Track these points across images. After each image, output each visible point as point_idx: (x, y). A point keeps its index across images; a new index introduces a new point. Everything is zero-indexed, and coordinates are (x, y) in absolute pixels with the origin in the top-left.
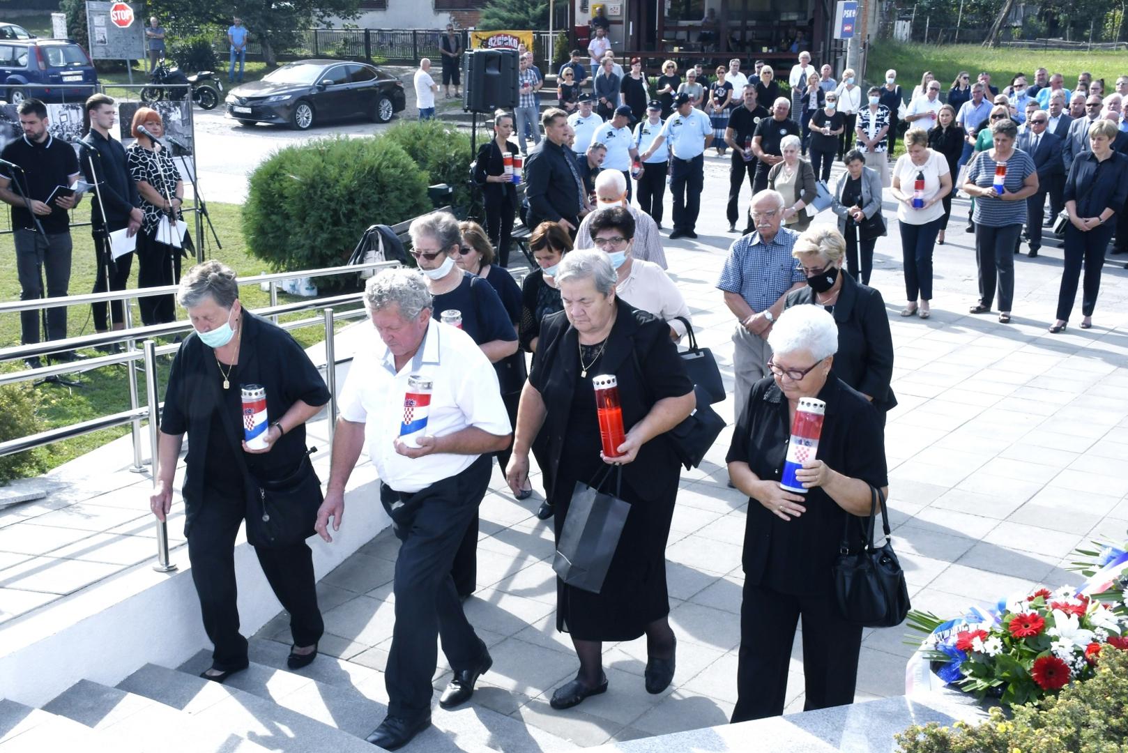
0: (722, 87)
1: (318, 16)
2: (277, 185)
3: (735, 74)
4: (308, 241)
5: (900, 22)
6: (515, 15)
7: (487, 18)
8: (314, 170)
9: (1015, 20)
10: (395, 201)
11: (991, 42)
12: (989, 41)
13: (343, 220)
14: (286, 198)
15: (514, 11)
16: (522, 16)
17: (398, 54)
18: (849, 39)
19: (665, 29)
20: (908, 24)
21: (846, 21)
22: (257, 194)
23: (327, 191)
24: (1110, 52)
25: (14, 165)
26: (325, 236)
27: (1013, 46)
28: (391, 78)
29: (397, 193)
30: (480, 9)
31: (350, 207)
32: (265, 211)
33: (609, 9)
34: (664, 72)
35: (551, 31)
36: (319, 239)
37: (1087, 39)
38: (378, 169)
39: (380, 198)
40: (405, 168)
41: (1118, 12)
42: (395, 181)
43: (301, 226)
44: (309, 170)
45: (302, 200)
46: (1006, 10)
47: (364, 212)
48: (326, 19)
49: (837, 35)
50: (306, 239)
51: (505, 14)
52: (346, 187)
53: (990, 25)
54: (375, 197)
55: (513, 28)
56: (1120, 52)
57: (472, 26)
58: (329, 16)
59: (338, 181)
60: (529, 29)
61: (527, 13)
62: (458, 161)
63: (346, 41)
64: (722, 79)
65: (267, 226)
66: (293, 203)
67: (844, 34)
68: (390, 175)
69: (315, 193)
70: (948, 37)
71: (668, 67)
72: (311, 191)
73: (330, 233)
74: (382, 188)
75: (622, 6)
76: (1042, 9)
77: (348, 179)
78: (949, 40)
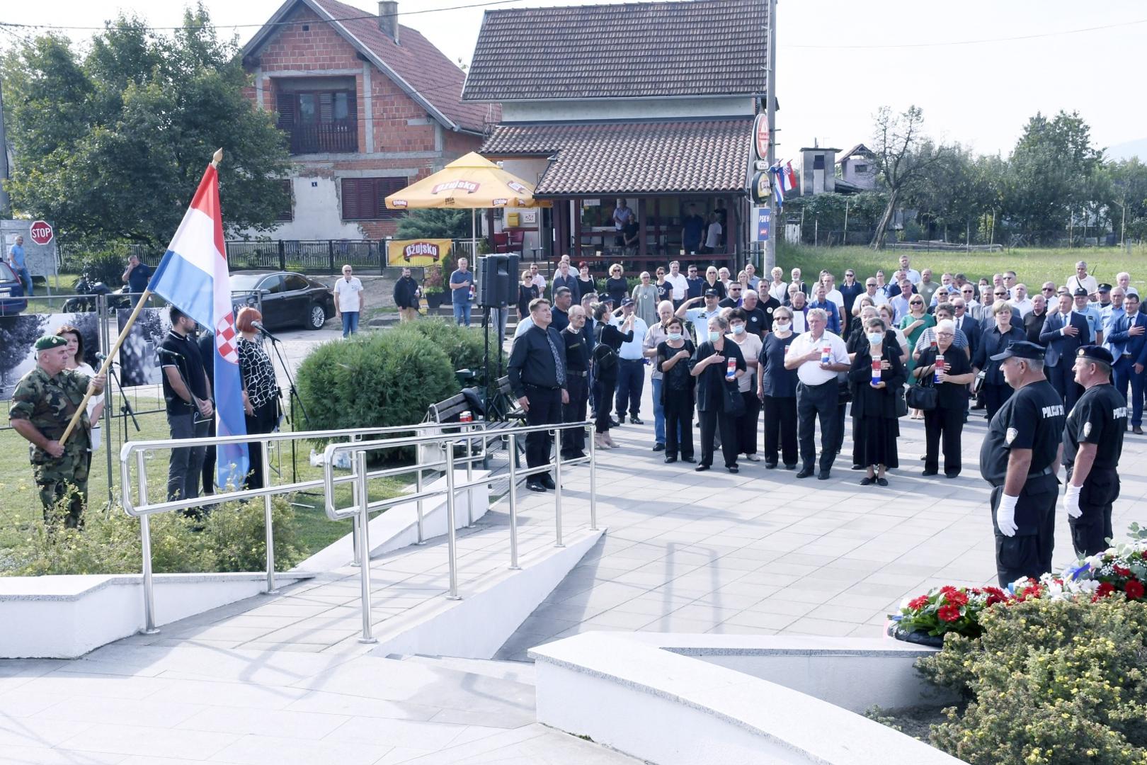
0: (663, 286)
1: (235, 229)
2: (327, 373)
3: (675, 275)
4: (359, 420)
5: (790, 225)
6: (432, 225)
7: (404, 227)
8: (361, 359)
9: (895, 223)
10: (433, 384)
11: (877, 244)
12: (875, 243)
13: (389, 401)
14: (336, 383)
15: (431, 221)
16: (440, 224)
17: (314, 263)
18: (765, 242)
19: (582, 234)
20: (798, 227)
21: (762, 226)
22: (308, 382)
23: (375, 376)
24: (988, 254)
25: (176, 354)
26: (374, 414)
27: (898, 247)
28: (321, 286)
29: (433, 377)
30: (396, 219)
31: (395, 389)
32: (315, 396)
33: (524, 216)
34: (611, 274)
35: (474, 238)
36: (369, 418)
37: (964, 242)
38: (416, 357)
39: (419, 381)
40: (437, 354)
41: (989, 217)
42: (431, 367)
43: (352, 407)
44: (357, 359)
45: (351, 384)
46: (888, 212)
47: (406, 393)
48: (243, 232)
49: (754, 237)
50: (356, 418)
51: (423, 224)
52: (390, 372)
53: (874, 228)
54: (415, 381)
55: (430, 237)
56: (996, 254)
57: (390, 235)
58: (246, 228)
59: (382, 368)
60: (447, 238)
61: (444, 221)
62: (465, 351)
63: (259, 252)
64: (662, 279)
65: (318, 409)
66: (343, 388)
67: (761, 237)
68: (426, 361)
69: (363, 379)
70: (837, 239)
71: (615, 271)
72: (360, 377)
73: (378, 412)
74: (420, 374)
75: (536, 214)
76: (919, 213)
77: (390, 364)
78: (838, 242)
